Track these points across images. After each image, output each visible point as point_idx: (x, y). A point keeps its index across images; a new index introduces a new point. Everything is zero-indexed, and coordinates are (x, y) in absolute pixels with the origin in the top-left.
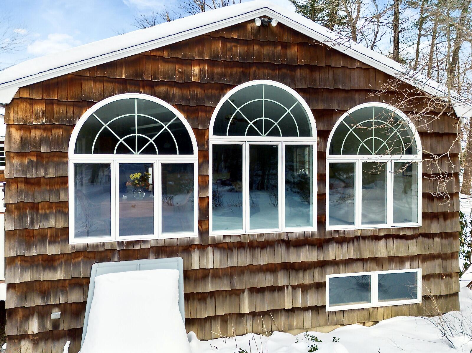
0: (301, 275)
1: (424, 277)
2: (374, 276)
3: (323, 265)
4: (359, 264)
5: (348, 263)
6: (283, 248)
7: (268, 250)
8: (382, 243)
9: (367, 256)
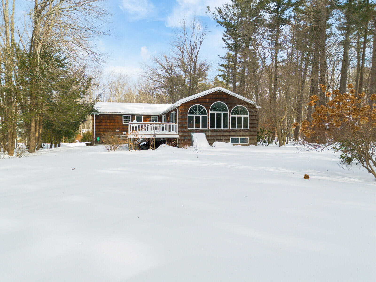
0: (225, 137)
1: (249, 139)
2: (239, 138)
3: (230, 136)
4: (237, 136)
5: (234, 136)
6: (222, 132)
7: (219, 132)
8: (241, 132)
9: (238, 134)
